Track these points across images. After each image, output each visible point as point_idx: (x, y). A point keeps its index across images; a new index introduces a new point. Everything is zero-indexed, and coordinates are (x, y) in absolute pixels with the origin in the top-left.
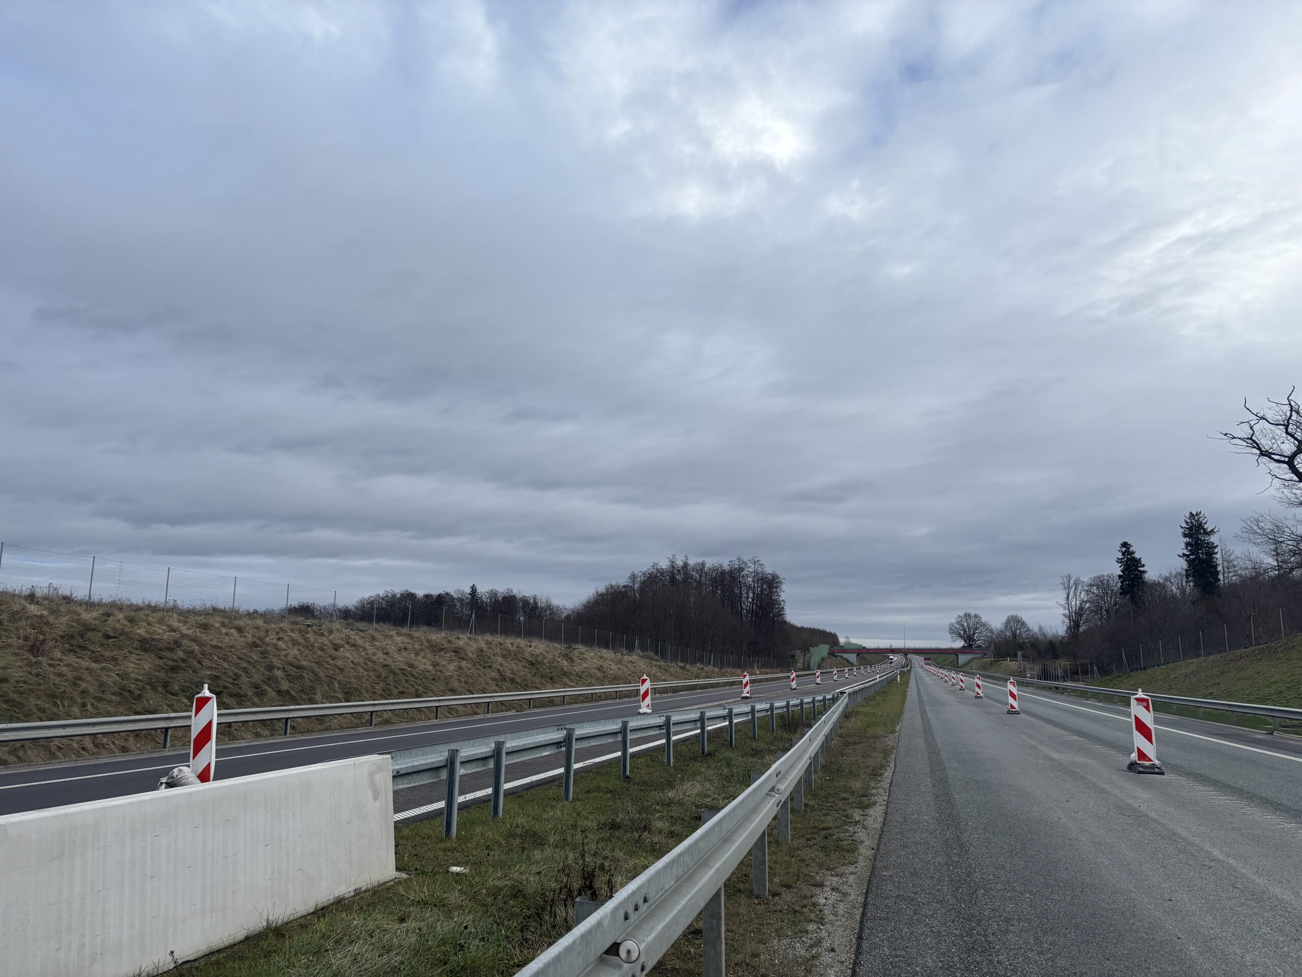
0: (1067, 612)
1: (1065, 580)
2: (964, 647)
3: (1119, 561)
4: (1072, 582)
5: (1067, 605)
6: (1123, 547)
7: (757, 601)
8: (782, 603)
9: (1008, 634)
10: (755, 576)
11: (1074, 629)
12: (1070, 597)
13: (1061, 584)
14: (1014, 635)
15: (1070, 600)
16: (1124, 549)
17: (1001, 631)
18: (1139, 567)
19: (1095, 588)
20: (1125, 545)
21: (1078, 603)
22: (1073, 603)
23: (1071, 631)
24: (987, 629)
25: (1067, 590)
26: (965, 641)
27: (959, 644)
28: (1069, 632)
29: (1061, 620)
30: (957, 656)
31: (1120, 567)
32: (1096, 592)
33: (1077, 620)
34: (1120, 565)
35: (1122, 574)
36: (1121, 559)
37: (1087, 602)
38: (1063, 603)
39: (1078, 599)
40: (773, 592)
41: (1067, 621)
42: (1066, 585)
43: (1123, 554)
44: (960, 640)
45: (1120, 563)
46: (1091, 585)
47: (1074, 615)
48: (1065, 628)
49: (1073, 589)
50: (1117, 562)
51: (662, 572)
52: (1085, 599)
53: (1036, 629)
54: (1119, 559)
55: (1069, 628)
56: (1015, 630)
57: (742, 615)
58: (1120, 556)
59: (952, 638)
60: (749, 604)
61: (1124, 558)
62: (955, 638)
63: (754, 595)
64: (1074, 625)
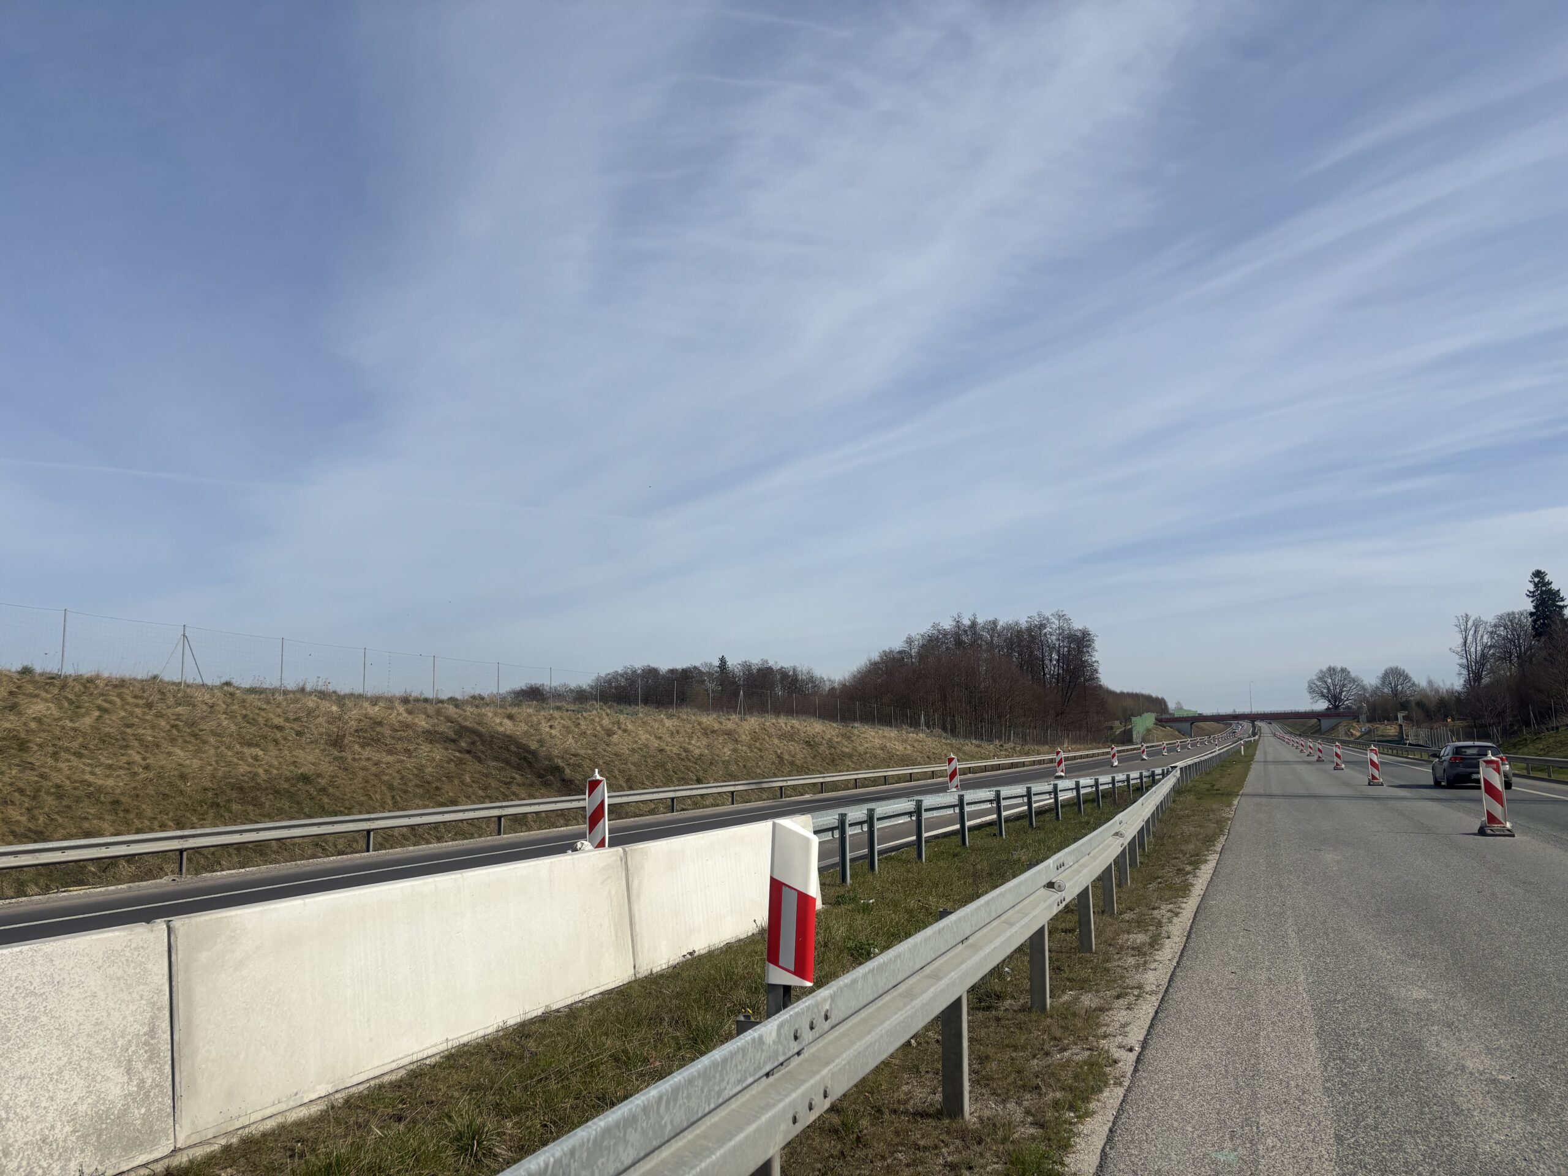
0: (1465, 661)
1: (1461, 621)
2: (1328, 709)
3: (1531, 594)
4: (1470, 623)
5: (1464, 652)
6: (1535, 577)
7: (1063, 664)
8: (1095, 664)
9: (1386, 690)
10: (1060, 634)
11: (1475, 682)
12: (1468, 642)
13: (1456, 626)
14: (1395, 692)
15: (1467, 645)
16: (1536, 580)
17: (1377, 688)
18: (1558, 601)
19: (1502, 628)
20: (1538, 574)
21: (1479, 648)
22: (1473, 650)
23: (1470, 685)
24: (1358, 685)
25: (1464, 633)
26: (1329, 701)
27: (1322, 705)
28: (1468, 686)
29: (1457, 671)
30: (1319, 720)
31: (1532, 602)
32: (1502, 633)
33: (1479, 670)
34: (1531, 599)
35: (1534, 611)
36: (1534, 592)
37: (1490, 647)
38: (1459, 650)
39: (1479, 644)
40: (1083, 652)
41: (1465, 672)
42: (1462, 627)
43: (1536, 585)
44: (1323, 700)
45: (1533, 597)
46: (1495, 626)
47: (1473, 664)
48: (1462, 681)
49: (1472, 632)
50: (1528, 595)
51: (945, 634)
52: (1489, 644)
53: (1423, 684)
54: (1530, 592)
55: (1468, 681)
56: (1396, 686)
57: (1045, 681)
58: (1532, 588)
59: (1313, 698)
60: (1052, 668)
61: (1537, 590)
62: (1317, 698)
63: (1059, 657)
64: (1475, 675)
